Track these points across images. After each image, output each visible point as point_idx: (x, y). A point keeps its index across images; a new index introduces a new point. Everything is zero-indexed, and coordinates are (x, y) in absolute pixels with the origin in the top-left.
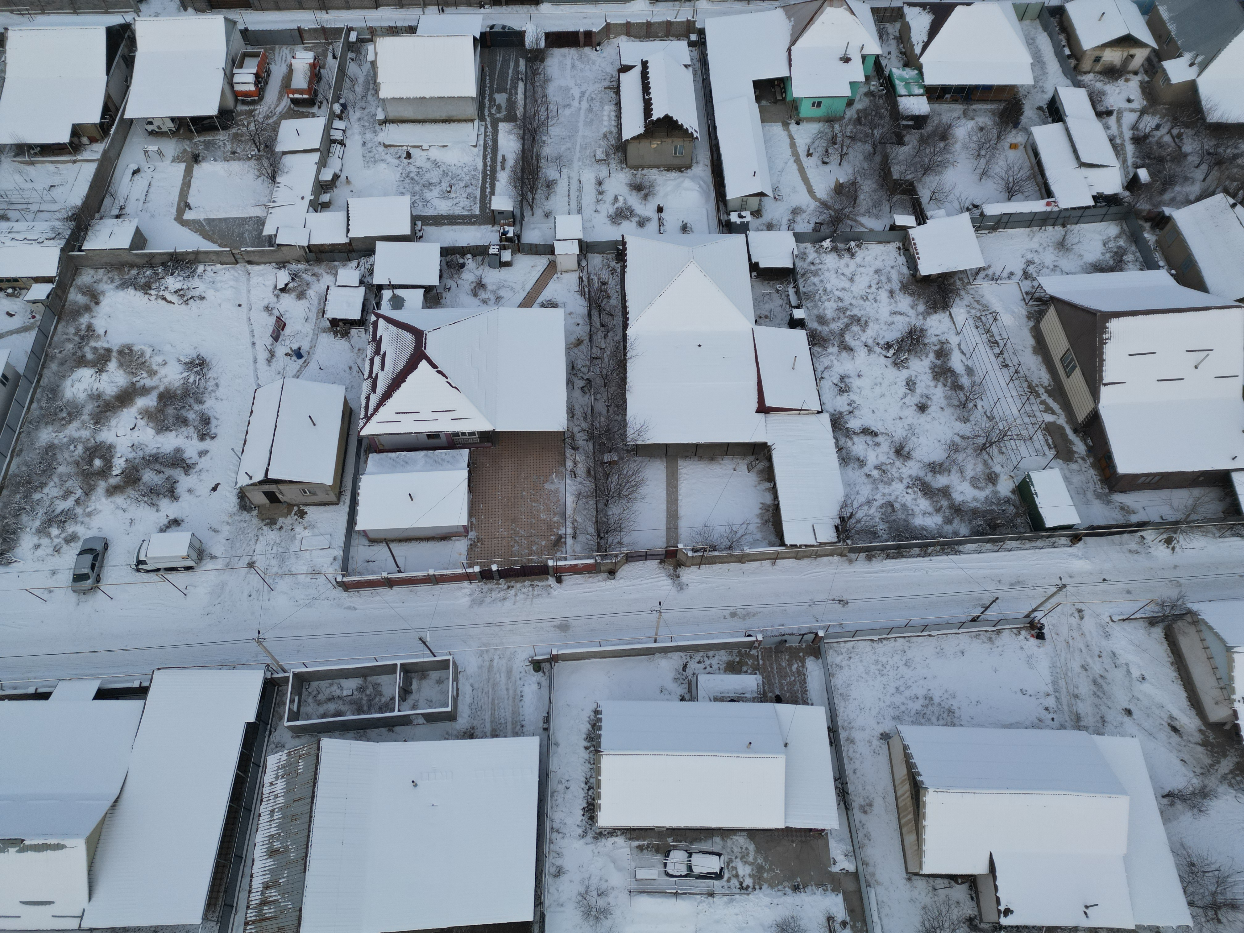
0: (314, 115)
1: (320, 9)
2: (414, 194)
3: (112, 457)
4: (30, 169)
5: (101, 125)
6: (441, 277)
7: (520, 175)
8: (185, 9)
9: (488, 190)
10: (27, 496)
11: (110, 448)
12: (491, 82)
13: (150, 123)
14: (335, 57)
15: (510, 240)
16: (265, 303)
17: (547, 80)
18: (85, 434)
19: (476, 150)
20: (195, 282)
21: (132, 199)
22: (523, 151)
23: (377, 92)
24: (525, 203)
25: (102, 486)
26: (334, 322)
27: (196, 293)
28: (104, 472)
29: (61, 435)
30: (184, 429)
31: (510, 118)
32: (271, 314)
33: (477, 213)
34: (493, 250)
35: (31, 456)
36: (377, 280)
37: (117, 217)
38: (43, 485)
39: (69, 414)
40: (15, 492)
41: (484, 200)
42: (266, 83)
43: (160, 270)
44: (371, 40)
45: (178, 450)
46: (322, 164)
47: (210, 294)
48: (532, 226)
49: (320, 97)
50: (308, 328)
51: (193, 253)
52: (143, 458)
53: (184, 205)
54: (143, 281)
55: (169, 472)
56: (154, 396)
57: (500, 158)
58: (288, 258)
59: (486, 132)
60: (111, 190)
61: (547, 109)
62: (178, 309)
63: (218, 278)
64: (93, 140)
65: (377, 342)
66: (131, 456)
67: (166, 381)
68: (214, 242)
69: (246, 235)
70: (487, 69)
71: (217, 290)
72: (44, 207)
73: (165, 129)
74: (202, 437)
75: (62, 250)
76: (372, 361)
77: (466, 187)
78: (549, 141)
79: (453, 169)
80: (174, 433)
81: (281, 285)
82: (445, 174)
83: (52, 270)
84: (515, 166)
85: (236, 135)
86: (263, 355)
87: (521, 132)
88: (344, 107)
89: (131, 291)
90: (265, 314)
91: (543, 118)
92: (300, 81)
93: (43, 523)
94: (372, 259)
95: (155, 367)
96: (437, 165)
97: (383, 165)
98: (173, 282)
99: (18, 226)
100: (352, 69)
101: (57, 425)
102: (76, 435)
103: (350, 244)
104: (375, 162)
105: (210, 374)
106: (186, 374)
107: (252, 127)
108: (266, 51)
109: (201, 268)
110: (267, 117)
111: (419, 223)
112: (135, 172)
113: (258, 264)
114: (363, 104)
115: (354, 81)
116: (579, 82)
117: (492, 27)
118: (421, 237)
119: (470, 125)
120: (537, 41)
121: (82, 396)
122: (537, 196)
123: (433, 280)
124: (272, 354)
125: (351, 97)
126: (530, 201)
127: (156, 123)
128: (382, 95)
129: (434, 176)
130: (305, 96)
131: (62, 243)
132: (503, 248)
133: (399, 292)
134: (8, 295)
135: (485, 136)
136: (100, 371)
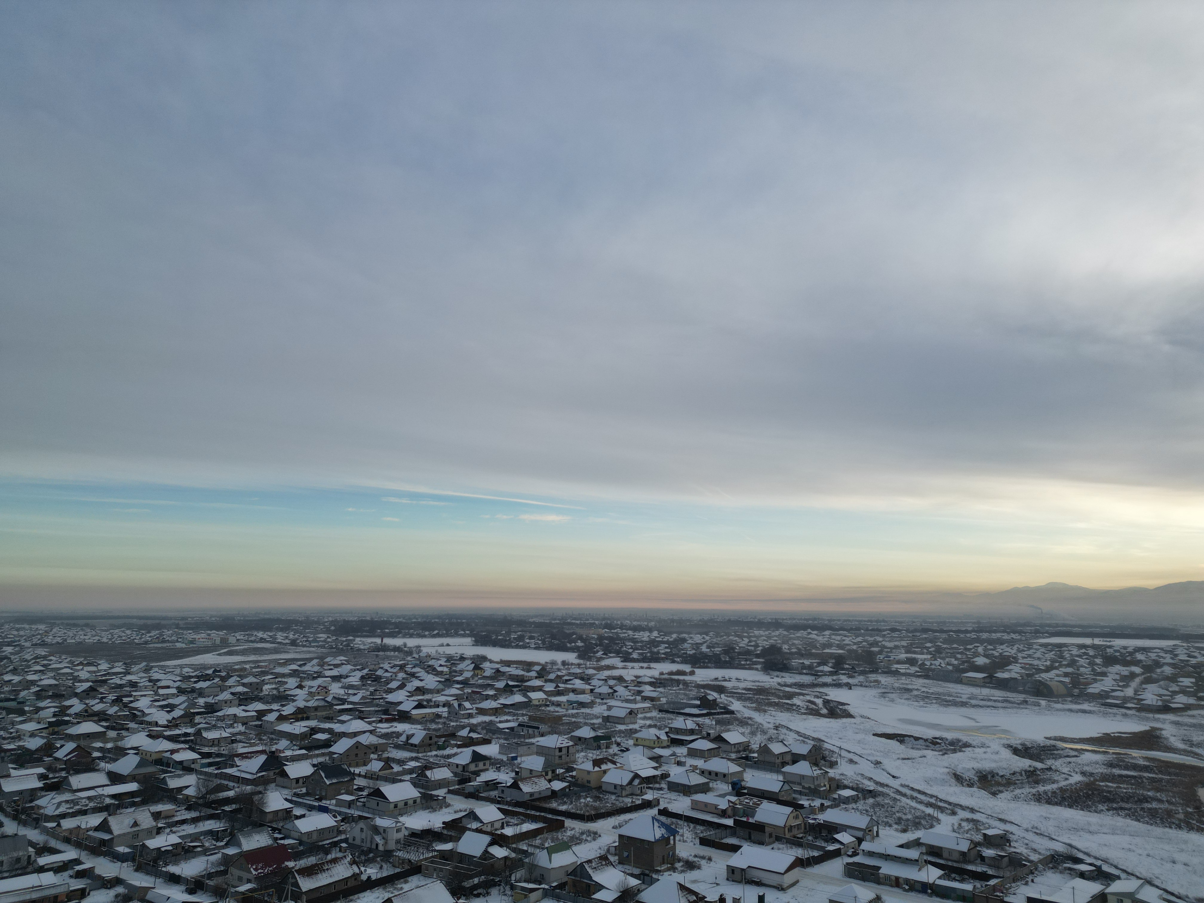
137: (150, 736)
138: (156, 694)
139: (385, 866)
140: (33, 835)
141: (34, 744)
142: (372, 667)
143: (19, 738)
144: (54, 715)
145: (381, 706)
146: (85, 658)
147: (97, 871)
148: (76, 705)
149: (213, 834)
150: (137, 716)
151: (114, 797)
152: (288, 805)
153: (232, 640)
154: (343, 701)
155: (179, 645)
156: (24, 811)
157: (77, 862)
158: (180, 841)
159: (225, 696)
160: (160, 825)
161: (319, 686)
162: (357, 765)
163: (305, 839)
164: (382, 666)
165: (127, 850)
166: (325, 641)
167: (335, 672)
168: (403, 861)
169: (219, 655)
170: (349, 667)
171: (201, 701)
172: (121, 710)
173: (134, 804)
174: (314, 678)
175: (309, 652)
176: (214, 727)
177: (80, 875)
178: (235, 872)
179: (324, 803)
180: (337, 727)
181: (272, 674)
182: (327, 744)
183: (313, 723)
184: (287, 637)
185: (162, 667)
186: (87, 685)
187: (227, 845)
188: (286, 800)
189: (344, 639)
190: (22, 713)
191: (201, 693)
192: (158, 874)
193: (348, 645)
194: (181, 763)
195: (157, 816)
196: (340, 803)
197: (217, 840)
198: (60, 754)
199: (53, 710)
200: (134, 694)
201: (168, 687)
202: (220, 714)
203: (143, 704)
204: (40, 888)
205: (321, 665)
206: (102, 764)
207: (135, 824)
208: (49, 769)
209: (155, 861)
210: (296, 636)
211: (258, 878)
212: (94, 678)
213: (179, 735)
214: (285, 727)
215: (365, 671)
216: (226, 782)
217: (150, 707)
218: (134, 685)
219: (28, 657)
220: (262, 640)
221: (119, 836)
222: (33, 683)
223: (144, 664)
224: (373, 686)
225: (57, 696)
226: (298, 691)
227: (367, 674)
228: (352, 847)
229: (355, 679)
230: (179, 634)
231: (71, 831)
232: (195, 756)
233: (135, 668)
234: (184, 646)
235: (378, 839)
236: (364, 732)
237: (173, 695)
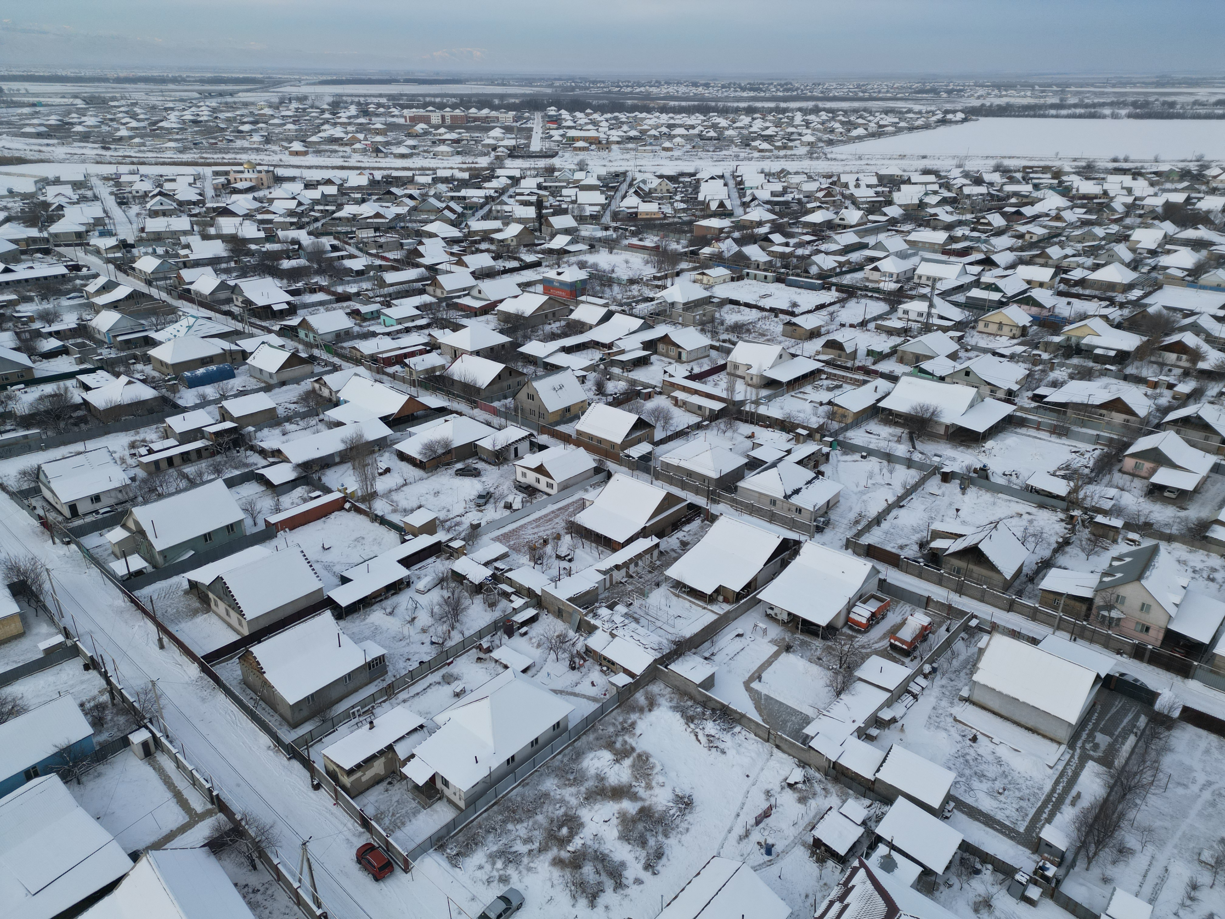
0: (903, 664)
1: (956, 592)
2: (961, 775)
3: (577, 833)
4: (674, 599)
5: (738, 593)
6: (947, 868)
7: (1090, 821)
8: (847, 549)
9: (1045, 816)
10: (504, 822)
11: (581, 825)
12: (1098, 720)
13: (772, 609)
14: (948, 630)
15: (1047, 879)
16: (769, 787)
17: (1166, 749)
18: (574, 801)
19: (1050, 771)
20: (727, 737)
21: (725, 651)
22: (1106, 801)
23: (972, 673)
24: (1083, 853)
25: (554, 852)
26: (818, 843)
27: (722, 745)
28: (563, 842)
29: (559, 791)
30: (639, 849)
31: (1106, 761)
32: (767, 800)
33: (1022, 830)
34: (1021, 877)
35: (529, 793)
36: (881, 830)
37: (706, 658)
38: (520, 821)
39: (575, 779)
40: (500, 813)
41: (1035, 822)
42: (878, 623)
43: (708, 713)
44: (989, 633)
45: (623, 864)
46: (888, 704)
47: (731, 753)
48: (1081, 881)
49: (917, 653)
50: (791, 833)
51: (740, 714)
52: (596, 851)
53: (758, 676)
54: (691, 713)
55: (604, 878)
56: (638, 805)
57: (1074, 793)
58: (811, 762)
59: (1069, 761)
60: (715, 639)
61: (1155, 776)
62: (701, 750)
63: (745, 744)
64: (726, 600)
65: (847, 890)
66: (589, 843)
67: (654, 799)
68: (761, 715)
69: (789, 724)
70: (1098, 707)
71: (738, 753)
72: (665, 627)
73: (779, 617)
74: (648, 867)
75: (655, 660)
76: (831, 903)
77: (1021, 799)
78: (1143, 807)
79: (1016, 775)
80: (629, 847)
81: (791, 781)
82: (1004, 775)
83: (638, 669)
84: (1089, 810)
85: (830, 647)
86: (739, 830)
87: (1112, 781)
88: (934, 670)
89: (678, 715)
90: (763, 797)
91: (1145, 781)
92: (907, 634)
93: (497, 851)
94: (886, 808)
95: (654, 784)
96: (999, 762)
97: (944, 734)
98: (711, 727)
99: (641, 631)
100: (959, 645)
101: (563, 780)
102: (567, 798)
103: (873, 783)
104: (938, 727)
105: (689, 817)
106: (671, 804)
107: (846, 648)
108: (892, 600)
109: (738, 729)
110: (863, 647)
111: (952, 804)
112: (738, 635)
113: (784, 751)
114: (953, 677)
115: (954, 655)
116: (1208, 769)
117: (1122, 675)
118: (947, 818)
119: (1055, 746)
120: (1171, 708)
121: (592, 771)
122: (1101, 854)
123: (939, 867)
124: (747, 834)
125: (945, 666)
126: (1091, 854)
127: (776, 611)
128: (975, 678)
129: (992, 771)
130: (904, 647)
131: (659, 655)
132: (1033, 881)
133: (895, 855)
134: (602, 671)
135: (1068, 764)
136: (617, 761)
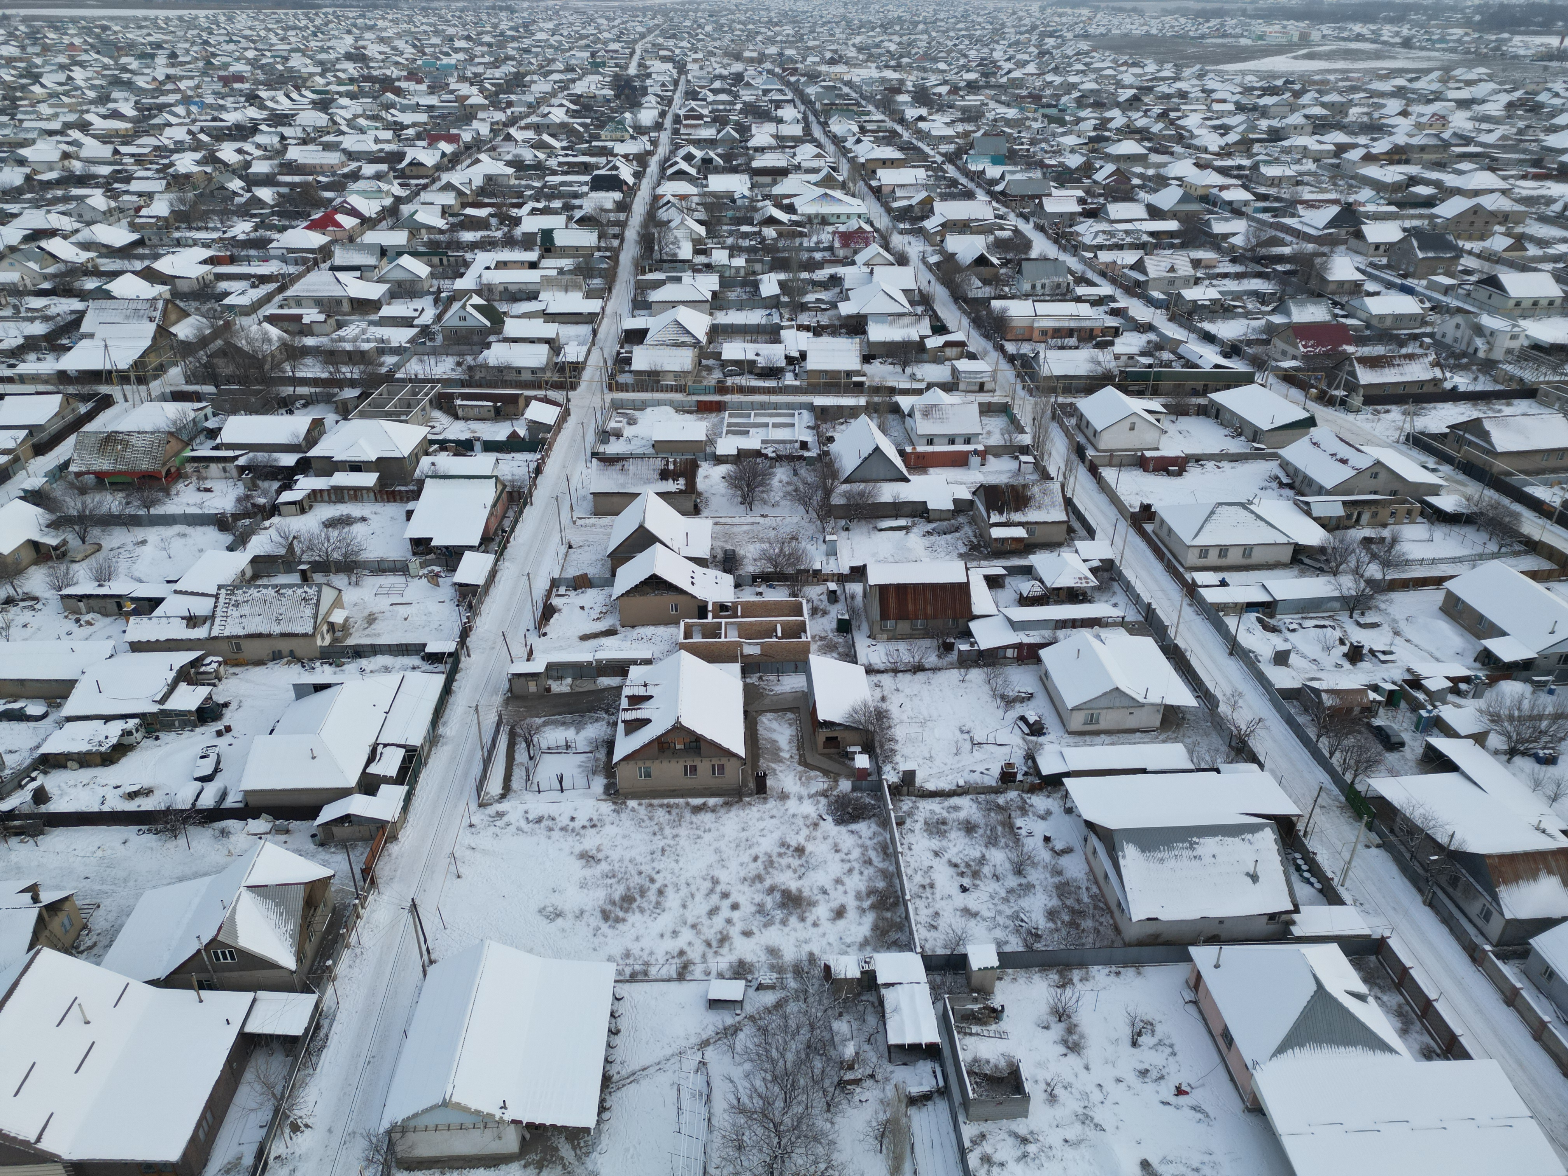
137: (1197, 165)
138: (1209, 109)
139: (1482, 378)
140: (1072, 262)
141: (1074, 161)
142: (1531, 87)
143: (1059, 152)
144: (1095, 129)
145: (1531, 152)
146: (1131, 55)
147: (1131, 313)
148: (1118, 119)
149: (1256, 294)
150: (1182, 138)
151: (1152, 234)
152: (1359, 276)
153: (1315, 36)
154: (1467, 140)
155: (1243, 41)
156: (1065, 235)
157: (1111, 298)
158: (1219, 296)
159: (1296, 119)
160: (1199, 275)
161: (1434, 115)
162: (1470, 238)
163: (1374, 322)
164: (1549, 85)
165: (1162, 296)
166: (1459, 41)
167: (1465, 94)
168: (1512, 378)
169: (1295, 58)
170: (1492, 86)
171: (1264, 124)
172: (1166, 128)
173: (1172, 246)
174: (1429, 102)
175: (1429, 59)
176: (1277, 161)
177: (1115, 312)
178: (1278, 344)
179: (1409, 282)
180: (1450, 180)
181: (1365, 90)
182: (1429, 202)
183: (1413, 170)
184: (1397, 34)
185: (1219, 73)
186: (1130, 93)
187: (1273, 311)
188: (1358, 269)
189: (1493, 37)
190: (1062, 122)
191: (1264, 112)
192: (1192, 329)
193: (1497, 48)
194: (1230, 203)
195: (1196, 264)
196: (1432, 286)
197: (1263, 303)
198: (1099, 176)
199: (1093, 122)
200: (1183, 107)
201: (1224, 101)
202: (1286, 143)
203: (1192, 121)
204: (1077, 317)
205: (1444, 81)
206: (1142, 195)
207: (1172, 269)
208: (1087, 192)
209: (1190, 314)
210: (1413, 32)
211: (1306, 357)
212: (1138, 84)
213: (1231, 168)
214: (1372, 171)
215: (1518, 94)
216: (1282, 235)
217: (1201, 126)
218: (1183, 95)
219: (1070, 52)
220: (1359, 38)
221: (1155, 279)
222: (1074, 86)
223: (1198, 66)
224: (1526, 119)
225: (1099, 105)
226: (1400, 120)
227: (1519, 99)
228: (1439, 345)
229: (1495, 107)
230: (1245, 24)
231: (1107, 265)
232: (1247, 196)
233: (1187, 72)
234: (1249, 42)
235: (1479, 342)
236: (1492, 191)
237: (1230, 112)
